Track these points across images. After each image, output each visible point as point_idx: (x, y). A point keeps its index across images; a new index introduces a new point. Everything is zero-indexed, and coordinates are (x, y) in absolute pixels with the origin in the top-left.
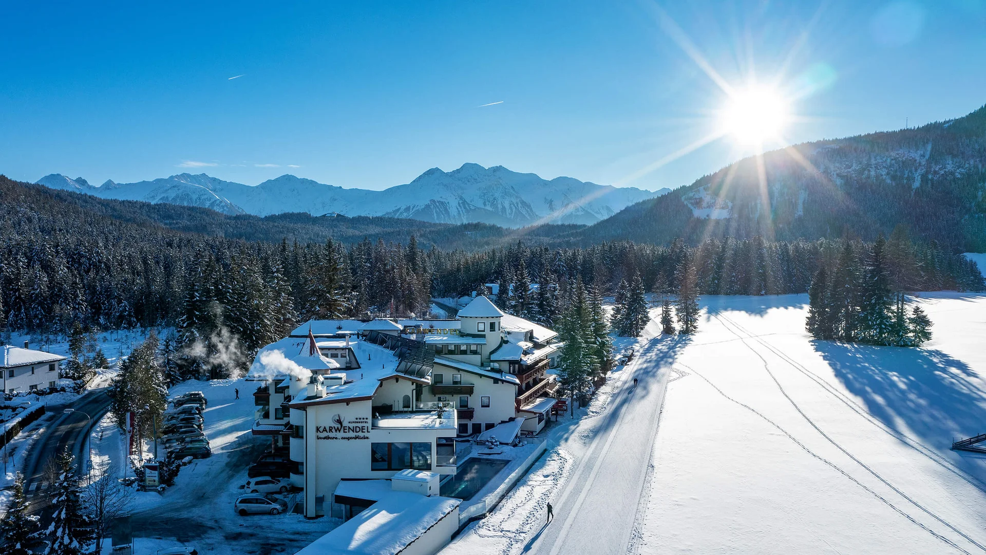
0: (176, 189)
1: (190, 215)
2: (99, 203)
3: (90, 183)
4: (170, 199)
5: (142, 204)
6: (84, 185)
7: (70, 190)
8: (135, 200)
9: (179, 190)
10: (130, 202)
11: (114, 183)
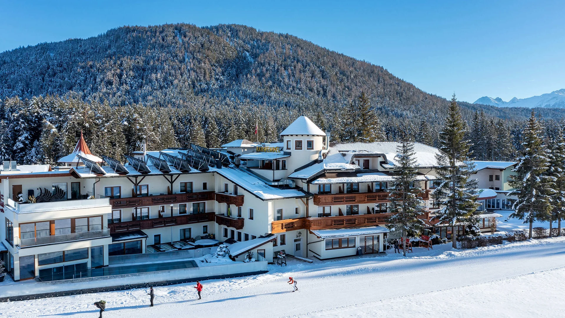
0: (555, 99)
1: (554, 114)
2: (496, 110)
3: (503, 100)
4: (551, 106)
5: (523, 109)
6: (499, 101)
7: (491, 105)
8: (519, 107)
9: (557, 99)
10: (516, 108)
11: (517, 99)
